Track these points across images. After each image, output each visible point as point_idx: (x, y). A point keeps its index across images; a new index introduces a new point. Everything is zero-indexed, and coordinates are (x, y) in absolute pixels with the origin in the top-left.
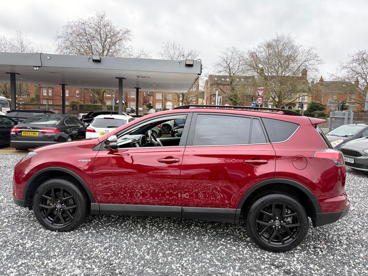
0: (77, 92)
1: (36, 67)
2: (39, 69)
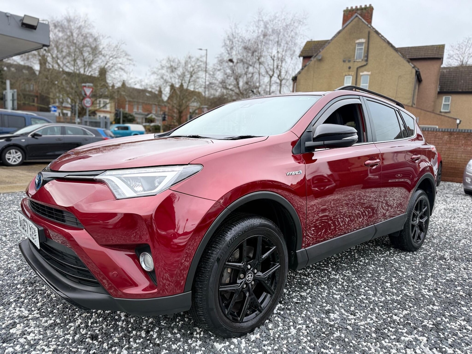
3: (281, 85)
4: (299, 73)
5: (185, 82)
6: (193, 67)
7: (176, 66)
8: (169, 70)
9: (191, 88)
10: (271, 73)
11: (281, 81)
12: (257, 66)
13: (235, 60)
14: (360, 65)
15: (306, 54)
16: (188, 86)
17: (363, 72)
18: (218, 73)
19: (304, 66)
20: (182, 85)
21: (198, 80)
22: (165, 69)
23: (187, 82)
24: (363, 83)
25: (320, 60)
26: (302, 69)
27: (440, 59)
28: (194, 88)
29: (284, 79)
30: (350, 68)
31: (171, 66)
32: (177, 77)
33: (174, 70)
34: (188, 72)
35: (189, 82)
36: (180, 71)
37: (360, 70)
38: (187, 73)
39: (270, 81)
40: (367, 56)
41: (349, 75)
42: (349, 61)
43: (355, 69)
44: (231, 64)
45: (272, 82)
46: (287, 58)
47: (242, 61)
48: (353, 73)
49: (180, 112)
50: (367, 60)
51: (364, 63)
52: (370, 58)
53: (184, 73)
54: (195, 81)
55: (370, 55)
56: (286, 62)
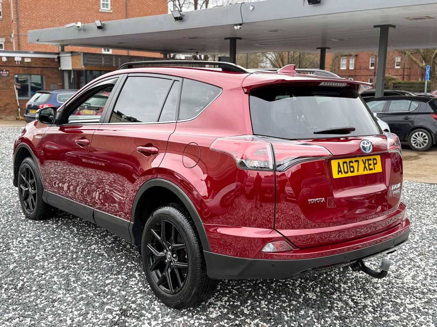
0: (398, 59)
1: (237, 25)
2: (240, 28)
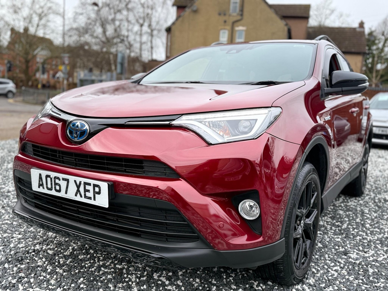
3: (152, 35)
4: (174, 24)
5: (33, 26)
6: (42, 7)
7: (20, 6)
8: (11, 10)
9: (40, 33)
10: (141, 21)
11: (152, 31)
12: (125, 12)
13: (100, 5)
14: (235, 19)
15: (180, 4)
16: (36, 31)
17: (238, 26)
18: (81, 17)
19: (178, 17)
20: (26, 30)
21: (49, 24)
22: (6, 8)
23: (35, 26)
24: (239, 38)
25: (195, 12)
26: (177, 19)
27: (306, 18)
28: (44, 33)
29: (155, 29)
30: (225, 22)
31: (14, 6)
32: (22, 19)
33: (18, 10)
34: (36, 13)
35: (38, 26)
36: (25, 12)
37: (236, 24)
38: (34, 16)
39: (141, 31)
40: (242, 10)
41: (224, 29)
42: (225, 15)
43: (231, 24)
44: (96, 8)
45: (143, 31)
46: (157, 7)
47: (108, 5)
48: (229, 27)
49: (27, 62)
50: (242, 15)
51: (239, 18)
52: (245, 13)
53: (31, 15)
54: (45, 26)
55: (246, 10)
56: (156, 11)
